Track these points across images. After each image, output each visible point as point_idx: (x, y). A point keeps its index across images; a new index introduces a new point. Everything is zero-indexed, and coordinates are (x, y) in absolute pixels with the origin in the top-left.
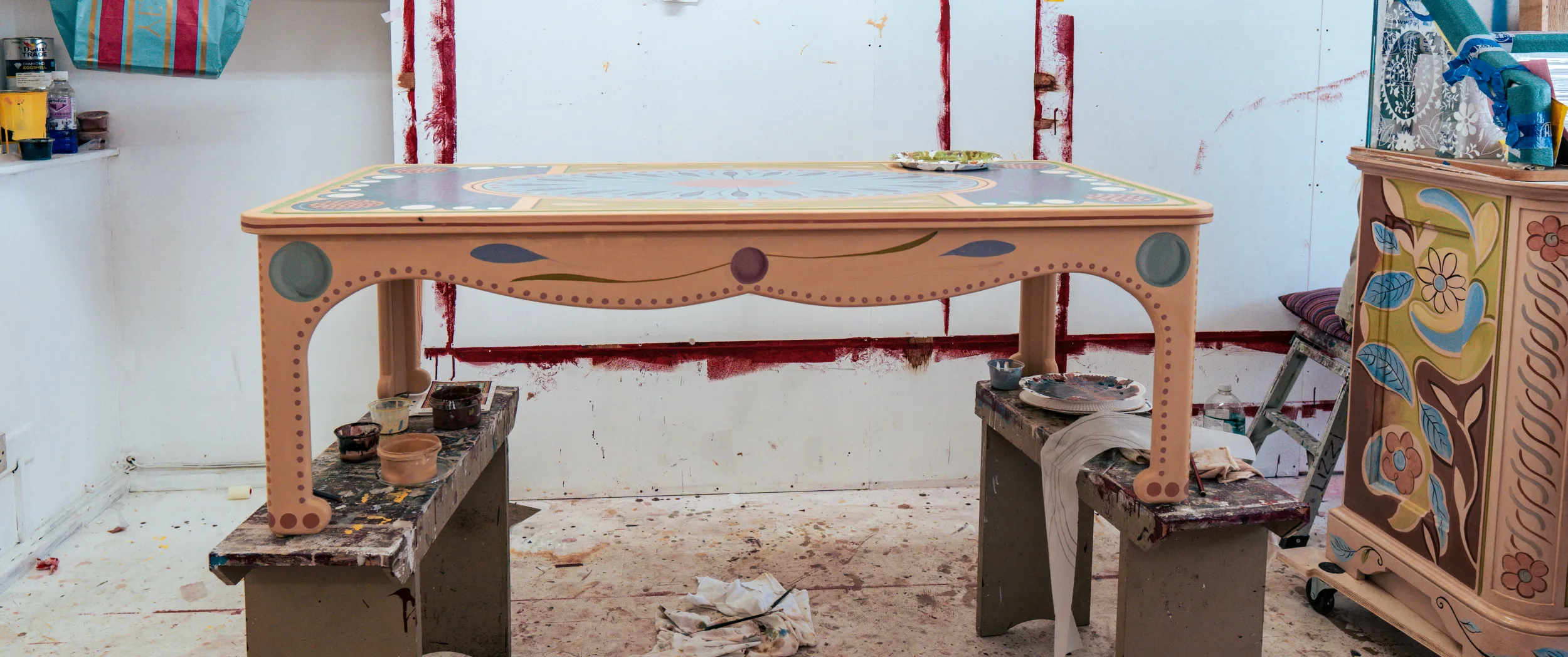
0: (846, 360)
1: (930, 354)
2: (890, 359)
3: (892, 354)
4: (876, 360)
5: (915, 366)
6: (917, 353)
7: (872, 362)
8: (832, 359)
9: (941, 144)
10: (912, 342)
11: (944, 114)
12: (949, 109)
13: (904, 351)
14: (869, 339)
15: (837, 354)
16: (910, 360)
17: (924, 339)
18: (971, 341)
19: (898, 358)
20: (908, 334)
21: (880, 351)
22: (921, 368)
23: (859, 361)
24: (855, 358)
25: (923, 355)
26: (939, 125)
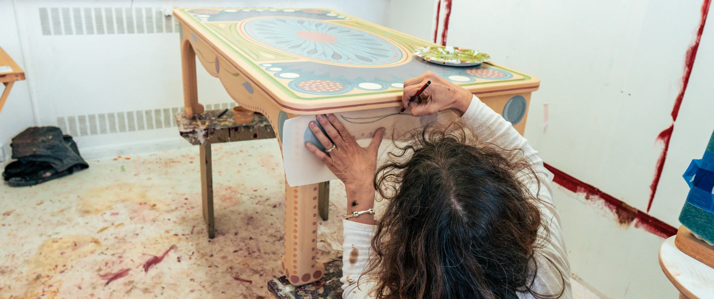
0: (581, 195)
1: (632, 219)
2: (607, 209)
3: (609, 207)
4: (599, 205)
5: (621, 222)
6: (625, 214)
7: (596, 205)
8: (575, 190)
9: (685, 68)
10: (623, 205)
11: (694, 44)
12: (699, 40)
13: (617, 209)
14: (598, 191)
15: (578, 190)
16: (619, 216)
17: (631, 207)
18: (664, 227)
19: (612, 211)
20: (622, 198)
21: (602, 201)
22: (624, 226)
23: (589, 201)
24: (588, 198)
25: (628, 218)
26: (687, 53)
